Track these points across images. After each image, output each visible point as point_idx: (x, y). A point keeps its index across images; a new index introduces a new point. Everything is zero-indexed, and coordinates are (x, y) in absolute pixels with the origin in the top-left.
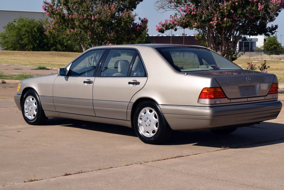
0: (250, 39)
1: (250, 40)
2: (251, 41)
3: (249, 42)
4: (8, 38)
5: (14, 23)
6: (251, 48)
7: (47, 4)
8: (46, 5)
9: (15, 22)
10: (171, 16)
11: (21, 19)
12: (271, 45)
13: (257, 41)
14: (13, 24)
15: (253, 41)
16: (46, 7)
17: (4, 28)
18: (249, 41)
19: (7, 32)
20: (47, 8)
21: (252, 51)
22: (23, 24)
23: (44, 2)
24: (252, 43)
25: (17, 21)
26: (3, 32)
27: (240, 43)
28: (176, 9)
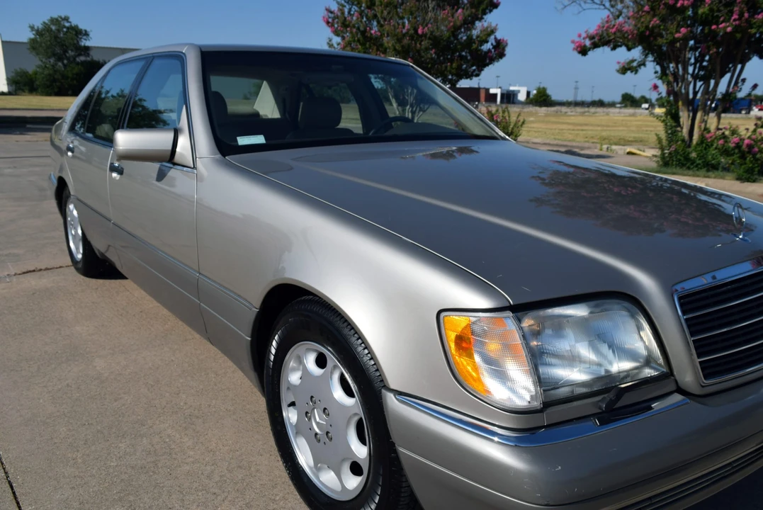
1: (512, 92)
3: (511, 94)
6: (513, 100)
7: (331, 12)
8: (330, 15)
12: (541, 97)
15: (515, 93)
16: (330, 18)
20: (330, 20)
21: (513, 103)
23: (327, 10)
24: (514, 95)
27: (502, 95)
28: (604, 5)
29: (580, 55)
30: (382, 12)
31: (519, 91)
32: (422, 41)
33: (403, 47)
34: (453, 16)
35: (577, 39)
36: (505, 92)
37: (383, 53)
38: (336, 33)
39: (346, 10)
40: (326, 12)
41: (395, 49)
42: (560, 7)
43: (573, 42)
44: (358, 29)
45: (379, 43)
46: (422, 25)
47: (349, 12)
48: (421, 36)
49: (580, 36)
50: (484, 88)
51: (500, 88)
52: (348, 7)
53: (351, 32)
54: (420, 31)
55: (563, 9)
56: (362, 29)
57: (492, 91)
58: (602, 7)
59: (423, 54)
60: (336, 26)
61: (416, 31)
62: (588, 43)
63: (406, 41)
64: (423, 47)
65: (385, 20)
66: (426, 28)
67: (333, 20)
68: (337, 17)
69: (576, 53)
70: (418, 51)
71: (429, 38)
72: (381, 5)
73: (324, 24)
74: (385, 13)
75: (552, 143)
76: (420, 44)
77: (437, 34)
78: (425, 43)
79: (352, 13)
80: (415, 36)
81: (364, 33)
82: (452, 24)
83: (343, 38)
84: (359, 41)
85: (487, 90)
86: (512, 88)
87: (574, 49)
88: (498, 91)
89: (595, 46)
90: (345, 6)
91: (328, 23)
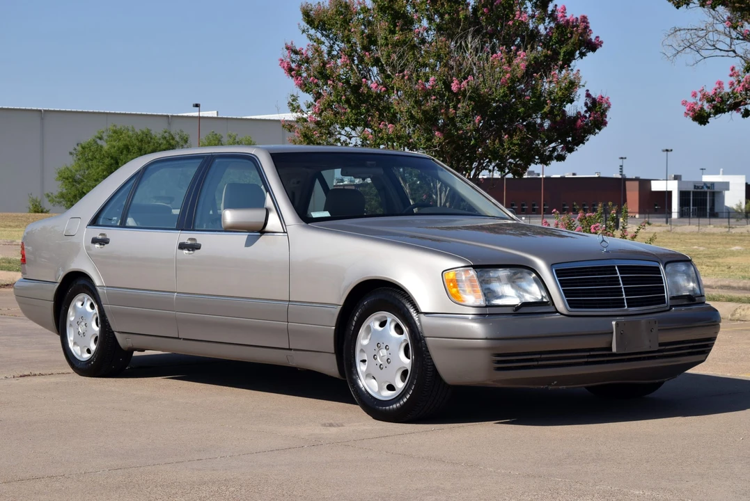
0: (709, 185)
1: (708, 188)
2: (712, 190)
3: (706, 192)
4: (82, 181)
5: (99, 142)
6: (712, 208)
8: (294, 56)
9: (101, 138)
10: (733, 69)
11: (115, 132)
13: (728, 189)
14: (97, 144)
15: (716, 189)
16: (293, 61)
17: (71, 153)
18: (706, 189)
19: (80, 166)
20: (293, 65)
21: (714, 215)
22: (121, 144)
23: (287, 48)
24: (713, 194)
25: (105, 138)
26: (69, 166)
27: (683, 195)
28: (734, 51)
29: (696, 124)
30: (389, 56)
31: (726, 186)
32: (458, 101)
33: (425, 113)
34: (510, 62)
35: (691, 100)
36: (691, 188)
37: (391, 122)
38: (305, 87)
39: (324, 48)
40: (286, 52)
41: (412, 117)
42: (670, 52)
43: (684, 103)
44: (347, 82)
45: (382, 104)
46: (457, 78)
47: (329, 53)
48: (456, 94)
49: (694, 95)
50: (637, 179)
51: (676, 178)
52: (327, 43)
53: (334, 88)
54: (454, 87)
55: (675, 55)
56: (352, 82)
57: (657, 186)
58: (732, 54)
59: (459, 125)
60: (304, 75)
61: (447, 86)
62: (707, 107)
63: (431, 103)
64: (459, 113)
65: (394, 67)
66: (464, 83)
67: (299, 66)
68: (307, 61)
69: (689, 120)
70: (452, 120)
71: (471, 98)
72: (387, 45)
73: (282, 73)
74: (394, 57)
75: (734, 285)
76: (455, 108)
77: (484, 91)
78: (463, 106)
79: (335, 53)
80: (447, 94)
81: (356, 89)
82: (508, 76)
83: (318, 96)
84: (348, 101)
85: (644, 184)
86: (707, 178)
87: (686, 114)
88: (673, 187)
89: (718, 110)
90: (324, 43)
91: (290, 70)
